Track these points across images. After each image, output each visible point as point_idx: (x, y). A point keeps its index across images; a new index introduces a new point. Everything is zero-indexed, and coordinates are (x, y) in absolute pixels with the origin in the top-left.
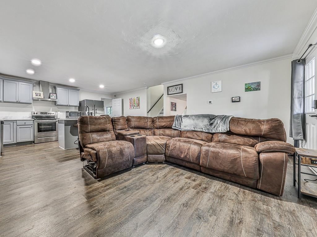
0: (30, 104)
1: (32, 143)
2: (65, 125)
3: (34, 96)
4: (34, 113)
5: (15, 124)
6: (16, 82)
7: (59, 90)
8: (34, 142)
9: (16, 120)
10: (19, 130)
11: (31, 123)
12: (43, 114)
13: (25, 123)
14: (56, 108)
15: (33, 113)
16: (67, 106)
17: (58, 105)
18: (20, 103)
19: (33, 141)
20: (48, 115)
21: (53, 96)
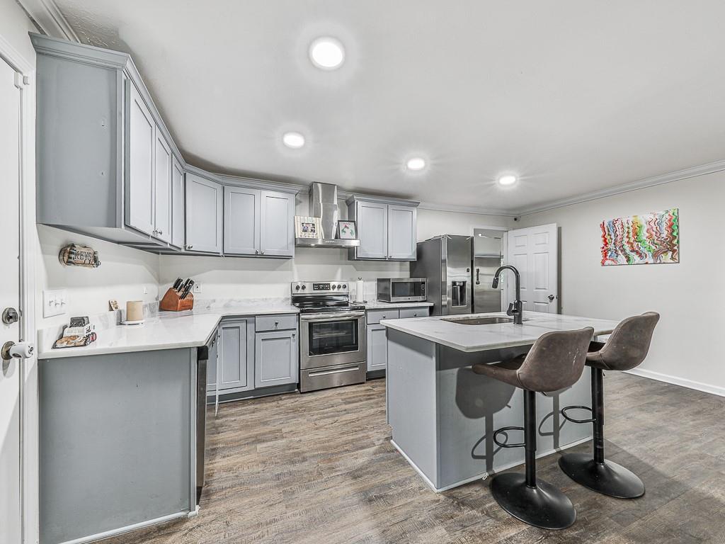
0: (289, 258)
1: (294, 389)
2: (440, 367)
3: (299, 234)
4: (298, 288)
5: (251, 326)
6: (254, 191)
7: (363, 209)
8: (298, 386)
9: (254, 316)
10: (260, 344)
11: (293, 322)
12: (319, 289)
13: (277, 323)
14: (350, 267)
15: (294, 287)
16: (384, 260)
17: (359, 259)
18: (263, 256)
19: (298, 382)
20: (332, 291)
21: (346, 230)
